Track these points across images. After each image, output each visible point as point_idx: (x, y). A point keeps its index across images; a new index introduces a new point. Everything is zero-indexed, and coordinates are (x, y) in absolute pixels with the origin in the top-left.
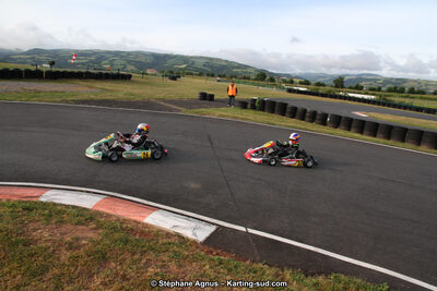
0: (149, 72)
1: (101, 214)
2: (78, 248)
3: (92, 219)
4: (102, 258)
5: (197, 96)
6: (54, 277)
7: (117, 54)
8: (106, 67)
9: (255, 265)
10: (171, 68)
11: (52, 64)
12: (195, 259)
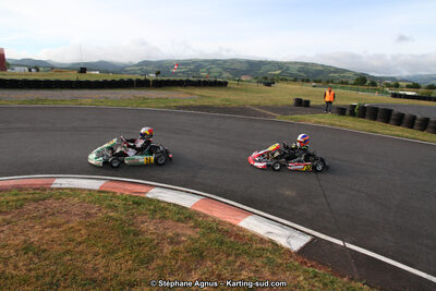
0: (243, 78)
1: (198, 214)
2: (178, 243)
3: (190, 218)
4: (200, 255)
5: (292, 102)
6: (159, 267)
7: (214, 62)
8: (204, 75)
9: (353, 283)
10: (266, 74)
11: (158, 73)
12: (288, 268)
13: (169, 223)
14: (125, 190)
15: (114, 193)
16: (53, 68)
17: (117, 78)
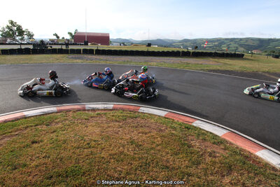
3: (222, 143)
4: (230, 169)
7: (232, 40)
11: (196, 48)
13: (208, 144)
15: (173, 120)
16: (132, 44)
17: (170, 49)
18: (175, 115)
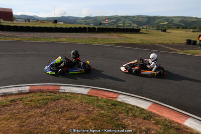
3: (150, 117)
5: (184, 41)
14: (104, 95)
15: (97, 97)
16: (38, 20)
18: (98, 92)
